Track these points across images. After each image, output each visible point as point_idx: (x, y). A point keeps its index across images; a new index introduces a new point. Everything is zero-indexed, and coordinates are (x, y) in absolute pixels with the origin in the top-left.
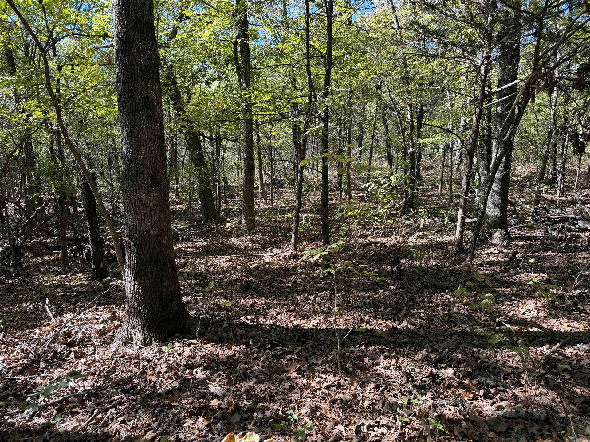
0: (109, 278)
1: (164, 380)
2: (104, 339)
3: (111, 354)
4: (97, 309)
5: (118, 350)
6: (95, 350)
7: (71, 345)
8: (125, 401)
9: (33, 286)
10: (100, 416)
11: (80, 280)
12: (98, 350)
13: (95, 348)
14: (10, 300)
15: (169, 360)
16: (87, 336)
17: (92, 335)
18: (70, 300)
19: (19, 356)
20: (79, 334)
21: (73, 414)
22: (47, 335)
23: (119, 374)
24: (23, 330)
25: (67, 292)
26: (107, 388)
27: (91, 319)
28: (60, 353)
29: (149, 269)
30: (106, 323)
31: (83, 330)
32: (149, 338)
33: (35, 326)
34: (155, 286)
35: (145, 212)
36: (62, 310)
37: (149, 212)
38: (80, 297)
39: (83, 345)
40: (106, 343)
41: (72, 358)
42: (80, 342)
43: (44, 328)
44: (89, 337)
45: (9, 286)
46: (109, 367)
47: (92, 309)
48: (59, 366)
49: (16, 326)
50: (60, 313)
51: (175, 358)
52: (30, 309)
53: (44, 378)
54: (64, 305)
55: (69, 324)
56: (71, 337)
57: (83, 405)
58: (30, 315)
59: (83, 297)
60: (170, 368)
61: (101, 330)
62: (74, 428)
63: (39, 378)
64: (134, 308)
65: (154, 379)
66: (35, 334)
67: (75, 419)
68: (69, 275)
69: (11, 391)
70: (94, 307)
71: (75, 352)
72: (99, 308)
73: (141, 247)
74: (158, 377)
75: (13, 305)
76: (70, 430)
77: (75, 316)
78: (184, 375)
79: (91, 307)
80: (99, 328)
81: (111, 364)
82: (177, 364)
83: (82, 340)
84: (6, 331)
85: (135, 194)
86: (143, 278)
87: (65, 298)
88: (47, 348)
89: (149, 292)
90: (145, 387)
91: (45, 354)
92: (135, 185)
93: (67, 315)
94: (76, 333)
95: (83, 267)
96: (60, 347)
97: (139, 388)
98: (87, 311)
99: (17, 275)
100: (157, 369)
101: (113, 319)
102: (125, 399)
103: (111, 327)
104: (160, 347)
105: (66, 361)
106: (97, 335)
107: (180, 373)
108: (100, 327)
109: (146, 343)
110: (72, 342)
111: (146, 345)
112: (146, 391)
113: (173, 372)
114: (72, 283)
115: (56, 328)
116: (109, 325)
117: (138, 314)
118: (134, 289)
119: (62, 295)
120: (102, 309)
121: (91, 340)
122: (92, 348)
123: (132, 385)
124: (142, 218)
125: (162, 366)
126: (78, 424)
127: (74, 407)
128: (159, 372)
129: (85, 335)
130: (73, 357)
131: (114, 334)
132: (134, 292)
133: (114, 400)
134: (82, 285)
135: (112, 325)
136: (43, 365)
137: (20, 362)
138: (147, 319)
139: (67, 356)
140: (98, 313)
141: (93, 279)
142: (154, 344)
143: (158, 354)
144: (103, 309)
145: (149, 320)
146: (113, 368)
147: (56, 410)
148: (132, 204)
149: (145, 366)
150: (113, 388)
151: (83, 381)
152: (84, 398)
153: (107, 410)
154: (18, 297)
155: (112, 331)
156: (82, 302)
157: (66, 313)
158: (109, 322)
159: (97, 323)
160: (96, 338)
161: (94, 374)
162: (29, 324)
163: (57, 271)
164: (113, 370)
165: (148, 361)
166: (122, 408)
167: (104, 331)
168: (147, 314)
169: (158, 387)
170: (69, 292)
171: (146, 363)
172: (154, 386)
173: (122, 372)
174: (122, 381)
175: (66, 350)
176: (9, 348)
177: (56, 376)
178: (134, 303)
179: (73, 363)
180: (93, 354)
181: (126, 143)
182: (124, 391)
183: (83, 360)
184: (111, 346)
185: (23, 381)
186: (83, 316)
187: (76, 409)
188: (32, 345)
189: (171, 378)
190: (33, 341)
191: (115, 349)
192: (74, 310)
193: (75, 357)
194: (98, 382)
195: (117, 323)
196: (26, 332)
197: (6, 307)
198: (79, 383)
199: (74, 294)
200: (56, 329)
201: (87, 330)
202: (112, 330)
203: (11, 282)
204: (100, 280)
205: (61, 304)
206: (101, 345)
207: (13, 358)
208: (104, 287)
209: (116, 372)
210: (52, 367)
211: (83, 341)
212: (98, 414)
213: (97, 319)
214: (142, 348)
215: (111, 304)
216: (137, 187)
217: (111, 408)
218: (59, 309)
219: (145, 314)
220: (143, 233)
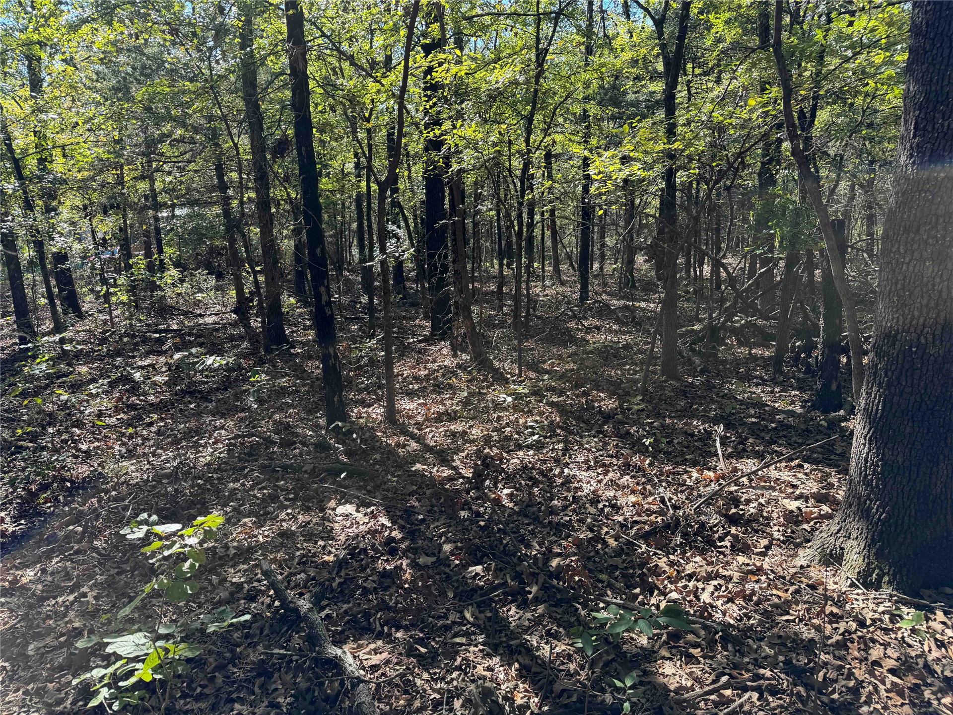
0: (842, 412)
1: (882, 687)
2: (793, 532)
3: (794, 570)
4: (800, 466)
5: (809, 566)
6: (768, 548)
7: (734, 520)
8: (784, 692)
9: (717, 395)
10: (728, 693)
11: (793, 402)
12: (775, 550)
13: (771, 543)
14: (679, 407)
15: (910, 646)
16: (765, 514)
17: (775, 515)
18: (763, 434)
19: (655, 507)
20: (752, 505)
21: (690, 659)
22: (707, 486)
23: (794, 621)
24: (678, 464)
25: (763, 419)
26: (761, 639)
27: (784, 482)
28: (711, 528)
29: (908, 429)
30: (807, 502)
31: (762, 501)
32: (876, 571)
33: (694, 464)
34: (914, 469)
35: (925, 302)
36: (744, 450)
37: (932, 304)
38: (781, 434)
39: (752, 528)
40: (793, 543)
41: (727, 547)
42: (749, 521)
43: (706, 472)
44: (767, 518)
45: (686, 386)
46: (779, 597)
47: (792, 464)
48: (702, 552)
49: (670, 453)
50: (739, 453)
51: (926, 649)
52: (699, 432)
53: (672, 564)
54: (750, 440)
55: (745, 480)
56: (737, 507)
57: (712, 651)
58: (696, 441)
59: (785, 436)
60: (905, 667)
61: (792, 512)
62: (680, 689)
63: (665, 559)
64: (859, 498)
65: (860, 673)
66: (690, 477)
67: (688, 671)
68: (777, 390)
69: (623, 563)
70: (796, 462)
71: (735, 537)
72: (806, 465)
73: (899, 378)
74: (871, 673)
75: (680, 418)
76: (672, 688)
77: (761, 469)
78: (935, 703)
79: (792, 460)
80: (790, 508)
81: (787, 591)
82: (926, 666)
83: (753, 519)
84: (654, 457)
85: (907, 260)
86: (890, 445)
87: (756, 431)
88: (692, 512)
89: (899, 479)
90: (836, 681)
91: (687, 520)
92: (913, 240)
93: (748, 461)
94: (748, 502)
95: (804, 380)
96: (714, 517)
97: (820, 676)
98: (783, 465)
99: (702, 372)
100: (876, 653)
101: (821, 499)
102: (785, 686)
103: (812, 513)
104: (897, 602)
105: (716, 547)
106: (781, 519)
107: (927, 694)
108: (793, 505)
109: (866, 581)
110: (737, 516)
111: (868, 585)
112: (834, 692)
113: (911, 680)
114: (777, 405)
115: (723, 479)
116: (811, 508)
117: (864, 514)
118: (866, 461)
119: (753, 423)
120: (808, 471)
121: (768, 525)
122: (765, 542)
123: (810, 661)
124: (913, 316)
125: (890, 652)
126: (689, 684)
127: (696, 645)
128: (877, 663)
129: (762, 511)
130: (728, 544)
131: (814, 529)
132: (866, 467)
133: (762, 677)
134: (791, 413)
135: (816, 510)
136: (679, 540)
137: (652, 518)
138: (881, 531)
139: (721, 539)
140: (800, 476)
141: (814, 407)
142: (887, 590)
143: (887, 617)
144: (812, 470)
145: (884, 535)
146: (787, 602)
147: (668, 634)
148: (897, 281)
149: (850, 633)
150: (771, 646)
151: (727, 602)
152: (717, 637)
153: (745, 689)
154: (691, 407)
155: (812, 523)
156: (780, 445)
157: (748, 458)
158: (812, 501)
159: (788, 496)
160: (779, 524)
161: (748, 598)
162: (688, 457)
163: (761, 378)
164: (784, 607)
165: (862, 624)
166: (774, 702)
167: (797, 516)
168: (884, 522)
169: (863, 699)
170: (767, 420)
171: (854, 625)
172: (855, 691)
173: (801, 620)
174: (794, 641)
175: (723, 526)
176: (649, 487)
177: (689, 569)
178: (861, 489)
179: (725, 556)
180: (764, 554)
181: (908, 146)
182: (790, 668)
183: (741, 559)
184: (801, 552)
185: (643, 553)
186: (773, 473)
187: (696, 652)
188: (679, 495)
189: (901, 694)
190: (684, 488)
191: (805, 563)
192: (760, 456)
193: (733, 546)
194: (749, 618)
195: (826, 509)
196: (680, 469)
197: (670, 417)
198: (719, 603)
199: (773, 425)
200: (721, 481)
201: (768, 503)
202: (812, 519)
203: (690, 380)
204: (826, 411)
205: (747, 439)
206: (783, 542)
207: (646, 506)
208: (829, 428)
209: (788, 614)
210: (691, 549)
211: (755, 520)
212: (726, 686)
213: (794, 487)
214: (858, 587)
215: (829, 466)
216: (916, 246)
217: (754, 689)
218: (741, 447)
219: (879, 519)
220: (911, 348)
